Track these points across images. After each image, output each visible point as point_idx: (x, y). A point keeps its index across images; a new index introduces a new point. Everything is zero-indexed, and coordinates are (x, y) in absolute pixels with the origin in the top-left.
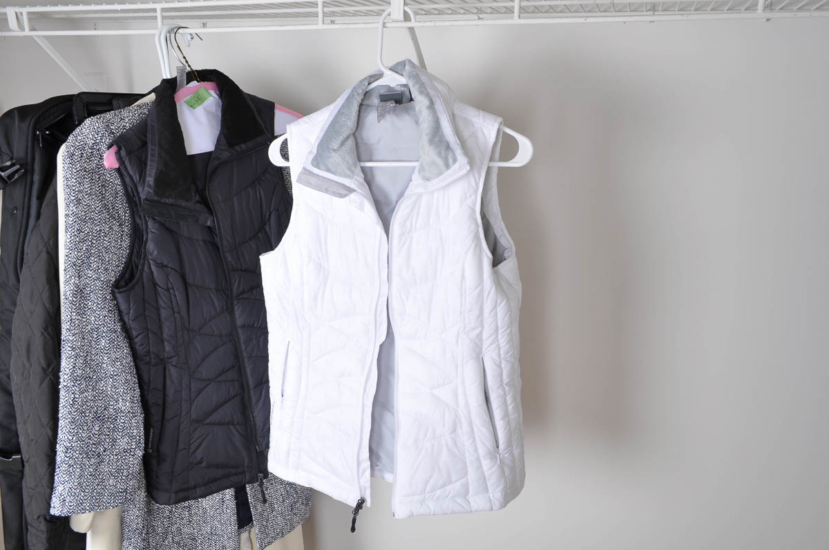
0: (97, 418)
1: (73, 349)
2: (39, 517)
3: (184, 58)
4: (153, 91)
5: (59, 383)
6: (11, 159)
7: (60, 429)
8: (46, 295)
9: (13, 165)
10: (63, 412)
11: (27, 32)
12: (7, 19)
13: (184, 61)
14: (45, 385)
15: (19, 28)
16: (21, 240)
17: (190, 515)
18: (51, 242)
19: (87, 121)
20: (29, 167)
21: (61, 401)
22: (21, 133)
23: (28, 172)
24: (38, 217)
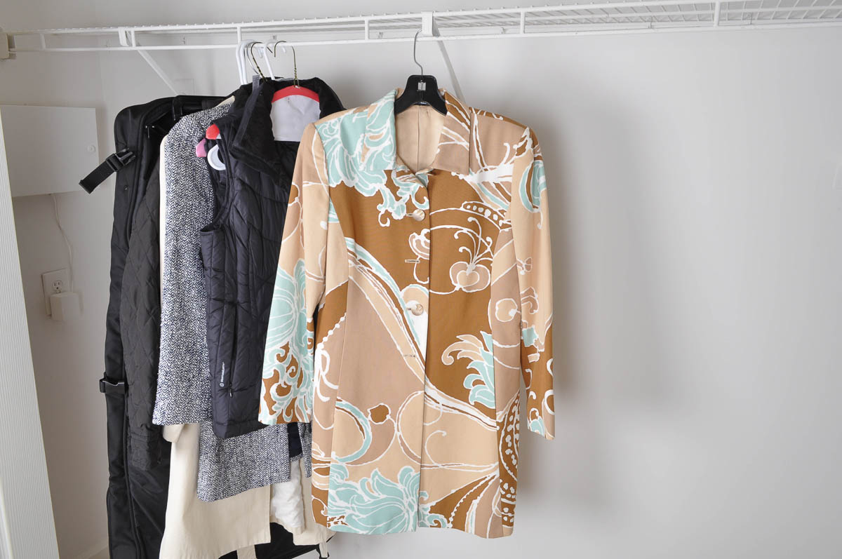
0: (188, 351)
1: (172, 296)
2: (142, 426)
3: (258, 67)
4: (233, 94)
5: (160, 322)
6: (126, 147)
7: (161, 357)
8: (150, 254)
9: (127, 152)
10: (163, 344)
11: (134, 48)
12: (118, 36)
13: (257, 70)
14: (148, 323)
15: (128, 44)
16: (131, 210)
17: (251, 441)
18: (154, 213)
19: (184, 119)
20: (139, 154)
21: (162, 336)
22: (134, 127)
23: (138, 157)
24: (145, 193)
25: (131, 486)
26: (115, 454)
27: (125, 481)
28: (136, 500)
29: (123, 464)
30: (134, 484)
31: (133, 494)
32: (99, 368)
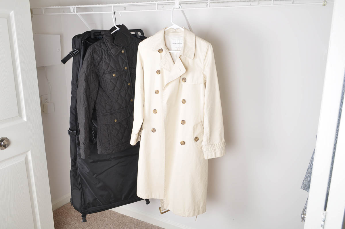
6: (76, 48)
9: (76, 50)
11: (76, 13)
12: (70, 9)
15: (74, 12)
16: (78, 71)
20: (80, 51)
22: (78, 42)
23: (80, 52)
24: (83, 64)
25: (78, 169)
26: (73, 157)
27: (76, 167)
28: (80, 174)
29: (75, 161)
31: (79, 172)
32: (68, 127)
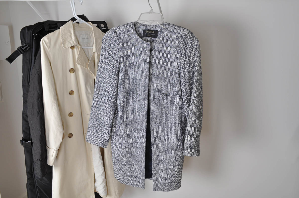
2: (38, 160)
6: (25, 43)
8: (38, 88)
9: (26, 45)
14: (38, 117)
16: (29, 70)
18: (39, 71)
20: (31, 46)
22: (28, 35)
23: (31, 48)
24: (35, 62)
25: (36, 181)
26: (29, 169)
27: (33, 179)
28: (39, 187)
29: (32, 173)
30: (37, 180)
31: (37, 185)
32: (20, 135)
